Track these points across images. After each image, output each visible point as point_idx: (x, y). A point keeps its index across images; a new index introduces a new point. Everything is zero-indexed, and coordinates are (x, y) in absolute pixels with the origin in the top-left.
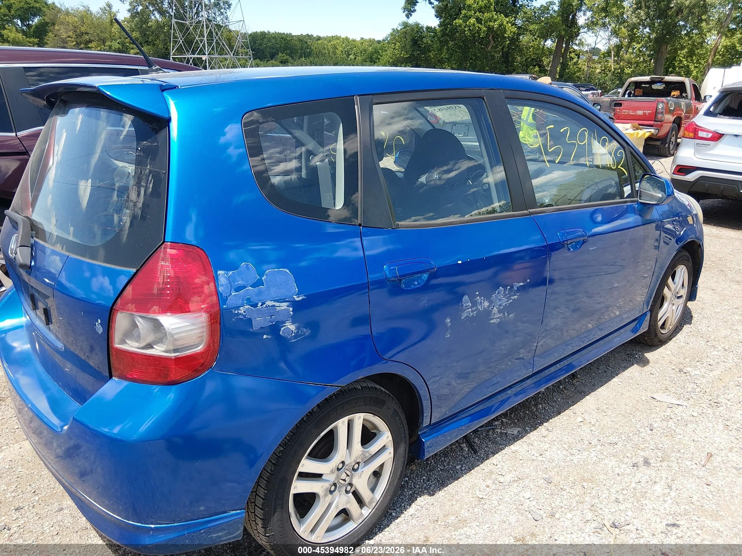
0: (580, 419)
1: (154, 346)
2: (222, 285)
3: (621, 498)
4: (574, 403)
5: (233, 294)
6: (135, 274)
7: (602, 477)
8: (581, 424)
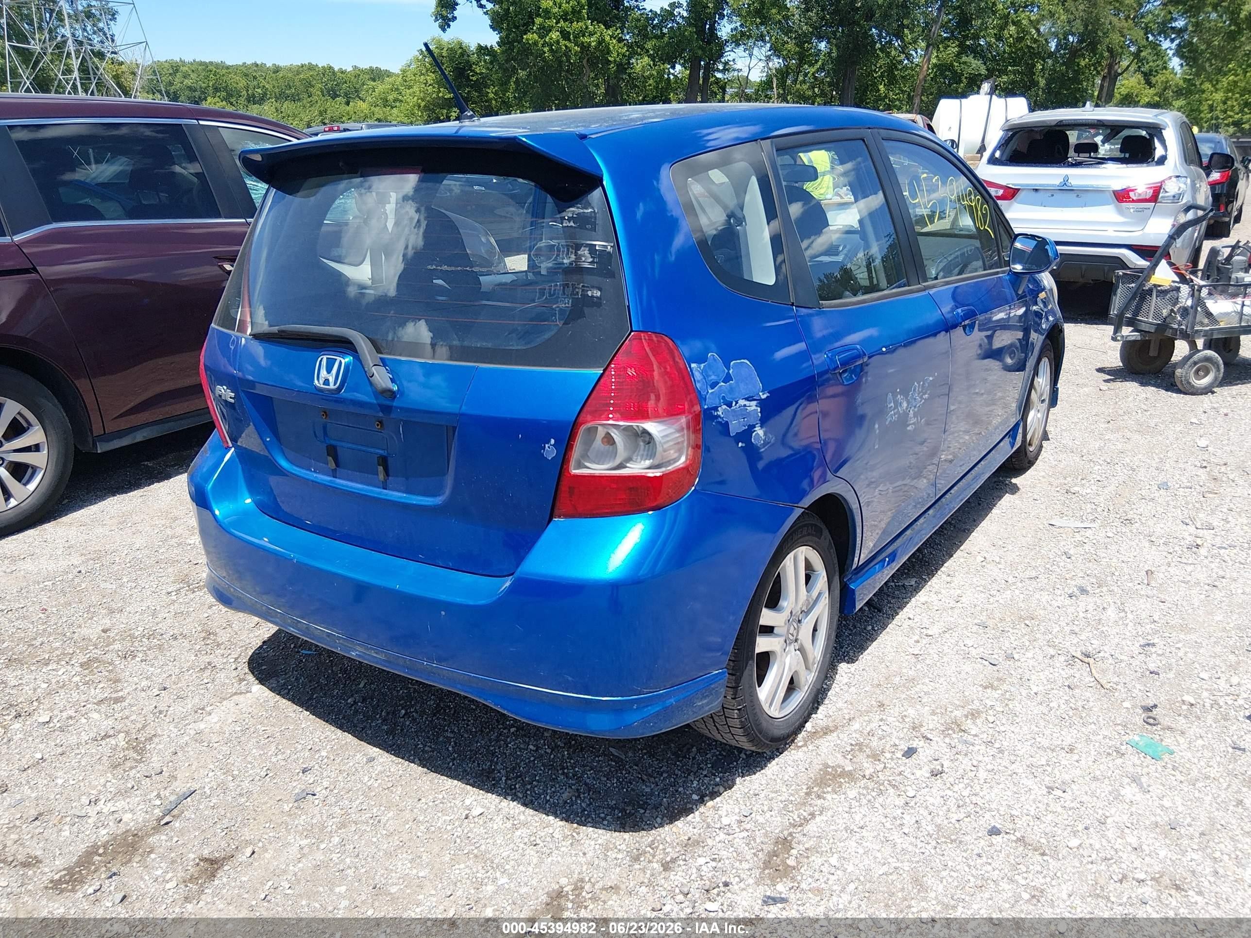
0: (980, 559)
1: (628, 465)
2: (699, 381)
3: (1076, 629)
4: (962, 543)
5: (710, 391)
6: (602, 375)
7: (1042, 612)
8: (984, 563)
